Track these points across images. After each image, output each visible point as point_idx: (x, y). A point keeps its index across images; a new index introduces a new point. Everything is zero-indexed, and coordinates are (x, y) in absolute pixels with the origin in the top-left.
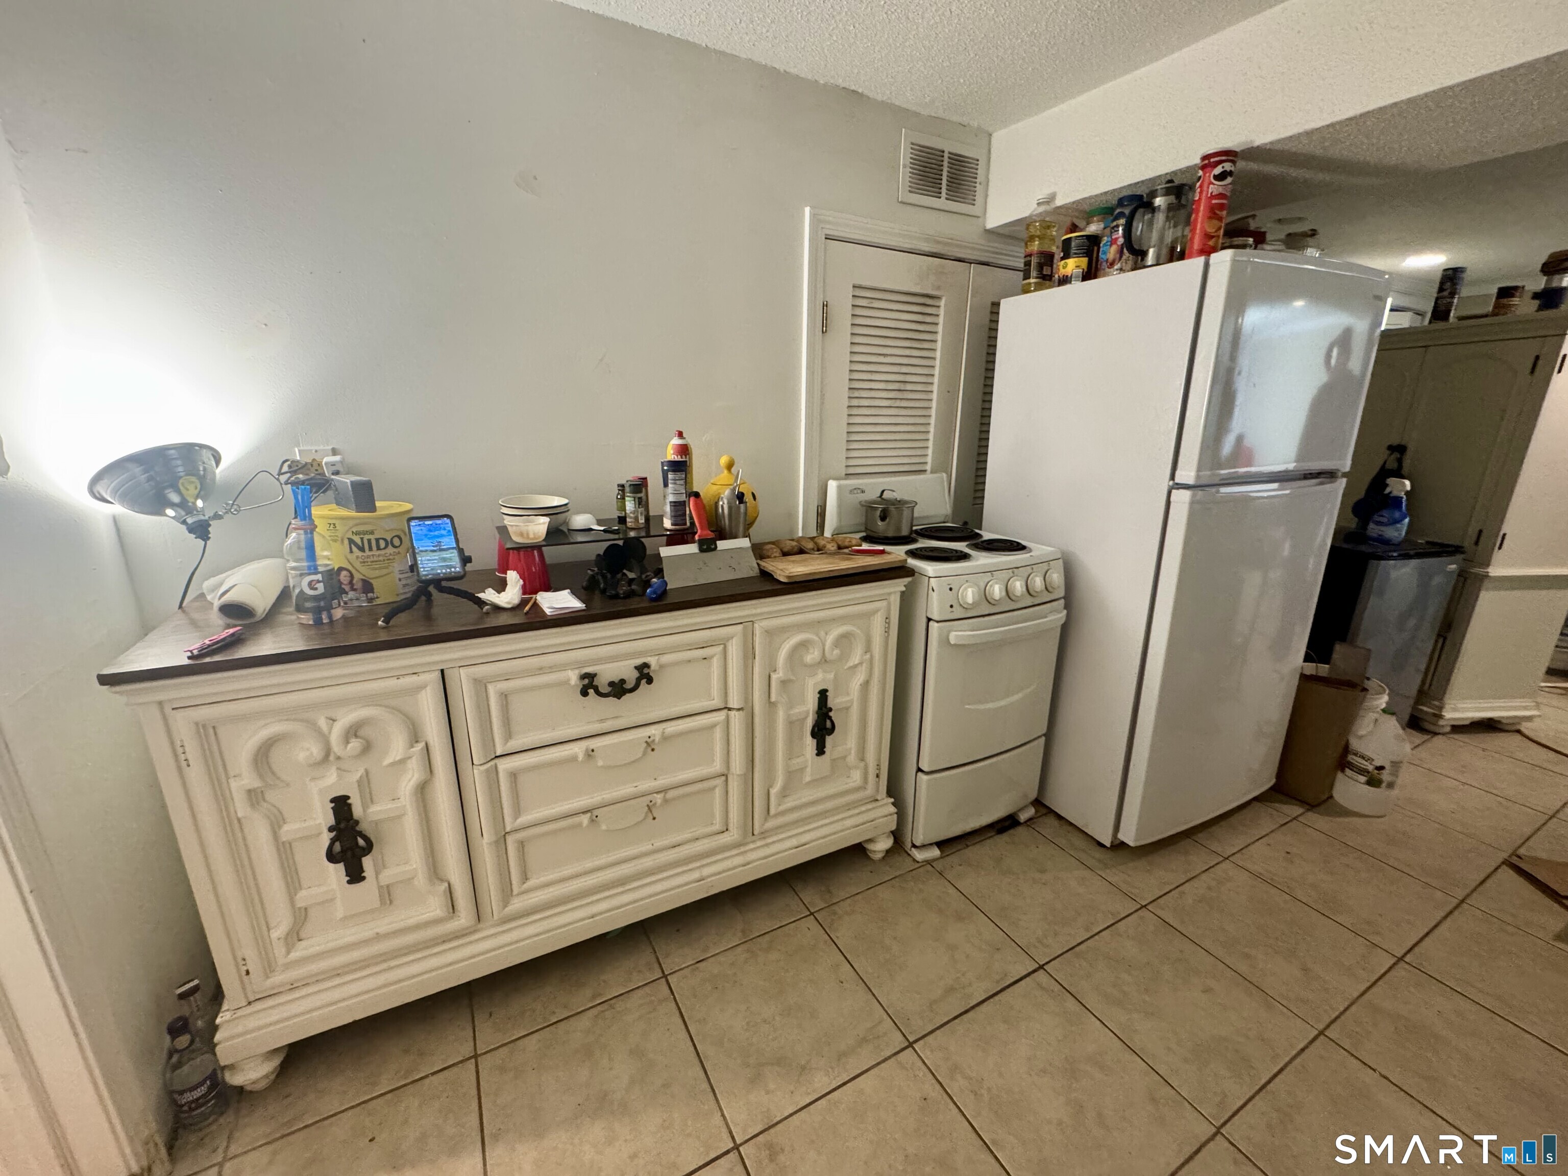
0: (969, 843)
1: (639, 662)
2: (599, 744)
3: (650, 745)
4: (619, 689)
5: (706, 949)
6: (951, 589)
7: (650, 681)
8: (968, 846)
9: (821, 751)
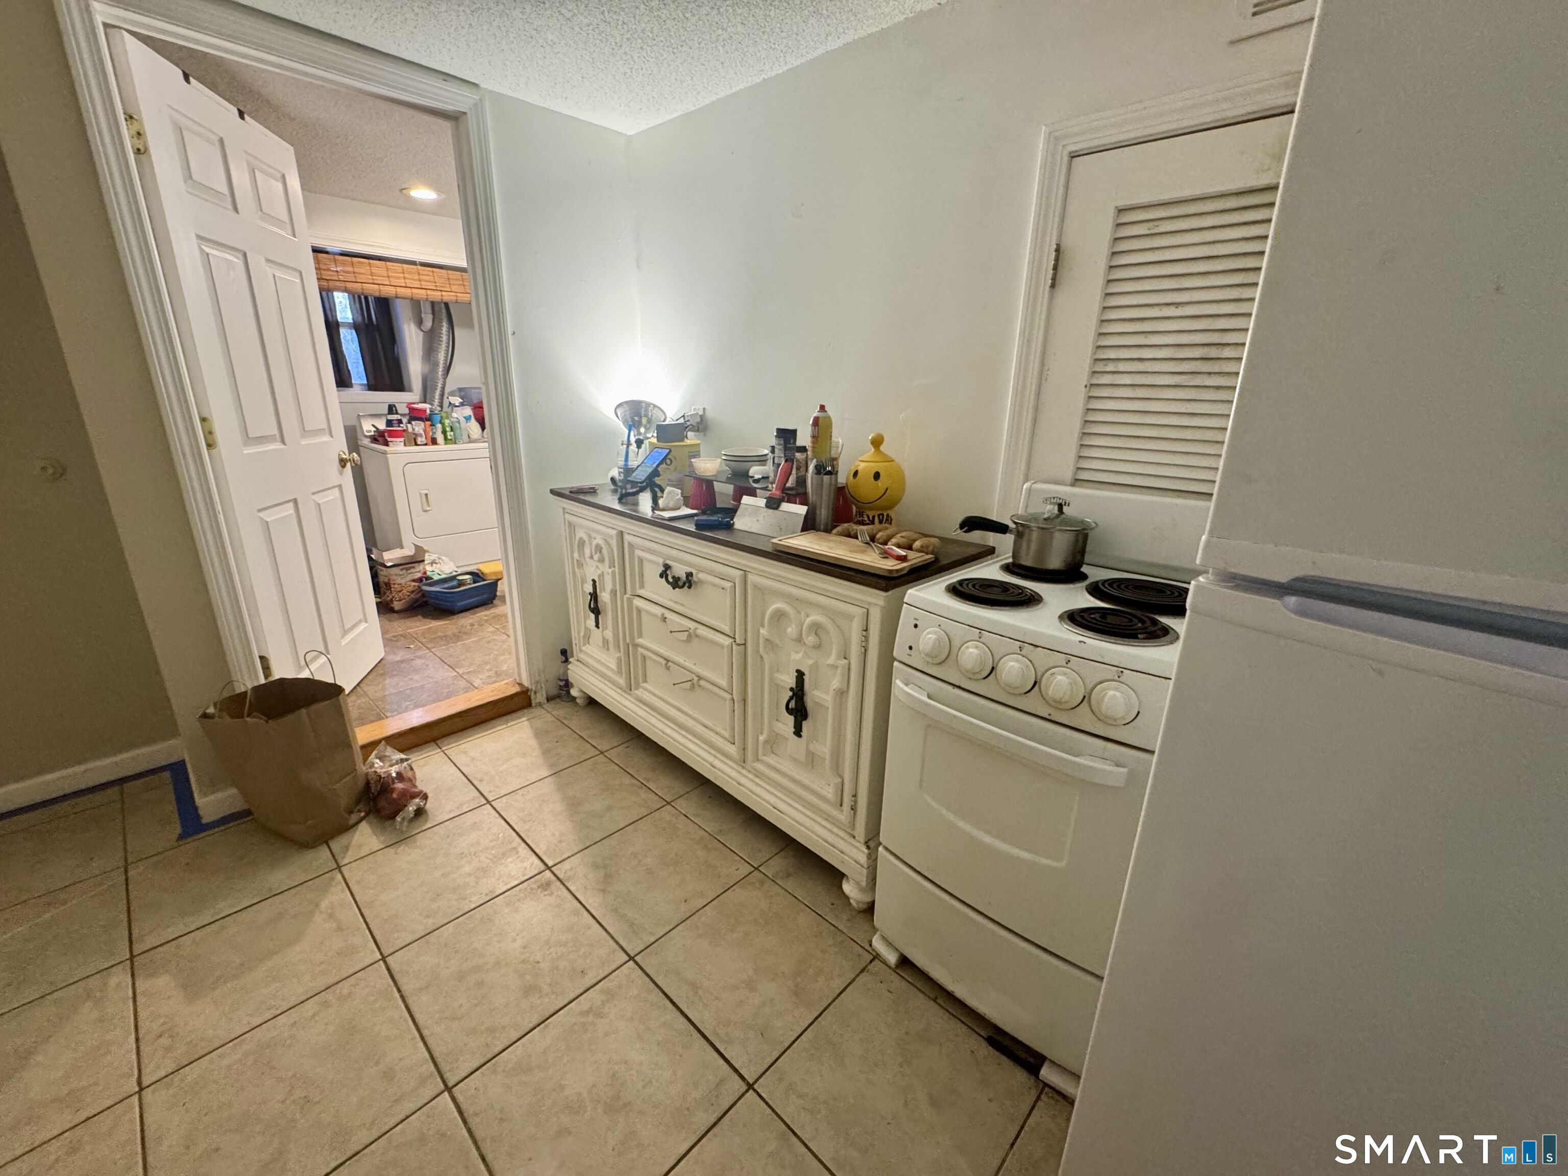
0: (939, 1001)
1: (689, 570)
2: (671, 617)
3: (692, 637)
4: (676, 583)
5: (696, 815)
6: (916, 626)
7: (689, 587)
8: (935, 1000)
9: (798, 732)
